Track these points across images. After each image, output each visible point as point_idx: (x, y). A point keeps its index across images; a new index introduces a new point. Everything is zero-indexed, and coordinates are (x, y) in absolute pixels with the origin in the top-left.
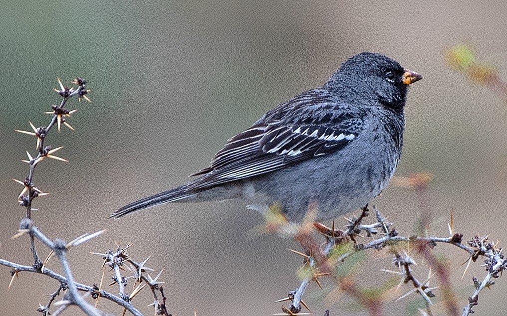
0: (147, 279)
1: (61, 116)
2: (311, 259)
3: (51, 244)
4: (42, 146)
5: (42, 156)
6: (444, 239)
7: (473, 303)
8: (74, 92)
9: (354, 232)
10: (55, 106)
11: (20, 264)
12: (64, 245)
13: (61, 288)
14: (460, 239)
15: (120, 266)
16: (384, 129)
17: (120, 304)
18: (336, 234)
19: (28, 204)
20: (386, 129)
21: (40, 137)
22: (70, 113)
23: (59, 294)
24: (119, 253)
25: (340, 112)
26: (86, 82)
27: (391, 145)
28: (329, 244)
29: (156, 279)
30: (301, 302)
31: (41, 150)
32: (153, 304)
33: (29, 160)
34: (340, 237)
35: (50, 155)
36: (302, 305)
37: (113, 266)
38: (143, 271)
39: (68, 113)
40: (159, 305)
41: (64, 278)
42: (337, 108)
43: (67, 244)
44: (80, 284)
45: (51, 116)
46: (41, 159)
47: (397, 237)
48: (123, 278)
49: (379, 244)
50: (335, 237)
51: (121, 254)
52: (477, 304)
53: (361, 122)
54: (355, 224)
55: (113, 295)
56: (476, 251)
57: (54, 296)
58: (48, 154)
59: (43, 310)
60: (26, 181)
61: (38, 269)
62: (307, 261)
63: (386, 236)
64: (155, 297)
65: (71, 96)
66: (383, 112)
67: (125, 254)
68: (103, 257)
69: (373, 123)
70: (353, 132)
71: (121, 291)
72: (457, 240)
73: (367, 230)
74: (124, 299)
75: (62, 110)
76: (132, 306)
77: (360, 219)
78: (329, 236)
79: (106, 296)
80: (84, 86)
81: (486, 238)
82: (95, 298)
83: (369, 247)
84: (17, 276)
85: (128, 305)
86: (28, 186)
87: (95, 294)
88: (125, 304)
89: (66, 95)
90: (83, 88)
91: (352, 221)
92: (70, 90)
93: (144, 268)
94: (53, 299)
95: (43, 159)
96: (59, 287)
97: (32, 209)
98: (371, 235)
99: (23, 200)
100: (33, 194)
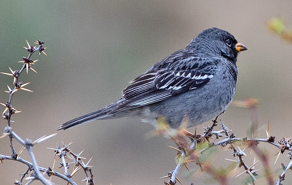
0: (81, 164)
1: (29, 64)
2: (182, 152)
3: (23, 142)
4: (17, 82)
5: (17, 88)
6: (263, 140)
7: (282, 179)
8: (36, 49)
9: (208, 135)
10: (25, 58)
11: (4, 155)
12: (31, 142)
13: (28, 170)
14: (273, 140)
15: (65, 156)
16: (229, 73)
17: (65, 179)
18: (197, 137)
19: (9, 118)
20: (230, 72)
21: (15, 77)
22: (34, 62)
23: (27, 174)
24: (64, 148)
25: (203, 62)
26: (44, 43)
27: (233, 83)
28: (193, 143)
29: (87, 164)
30: (176, 178)
31: (16, 85)
32: (85, 180)
33: (9, 91)
34: (200, 139)
35: (22, 87)
36: (176, 180)
37: (61, 156)
38: (79, 159)
39: (33, 62)
40: (89, 180)
41: (30, 163)
42: (200, 60)
43: (33, 142)
44: (40, 167)
45: (22, 64)
46: (16, 90)
47: (235, 138)
48: (67, 164)
49: (224, 143)
50: (197, 139)
51: (66, 148)
52: (284, 180)
53: (216, 67)
54: (209, 130)
55: (61, 174)
56: (284, 147)
57: (25, 175)
58: (21, 87)
59: (18, 183)
60: (7, 104)
61: (15, 158)
62: (179, 153)
63: (228, 138)
64: (87, 175)
65: (35, 51)
66: (227, 62)
67: (68, 149)
68: (54, 150)
69: (223, 69)
70: (212, 73)
71: (65, 171)
72: (271, 140)
73: (216, 134)
74: (67, 176)
75: (29, 60)
76: (72, 181)
77: (212, 128)
78: (193, 138)
79: (56, 175)
80: (42, 45)
81: (290, 139)
82: (49, 176)
83: (218, 145)
84: (2, 162)
85: (70, 180)
86: (8, 107)
87: (49, 173)
88: (68, 180)
89: (31, 51)
90: (42, 47)
91: (207, 129)
92: (34, 48)
93: (80, 157)
94: (24, 176)
95: (18, 90)
96: (28, 169)
97: (11, 121)
98: (219, 137)
99: (5, 116)
100: (11, 112)
